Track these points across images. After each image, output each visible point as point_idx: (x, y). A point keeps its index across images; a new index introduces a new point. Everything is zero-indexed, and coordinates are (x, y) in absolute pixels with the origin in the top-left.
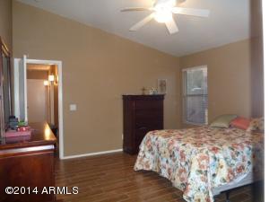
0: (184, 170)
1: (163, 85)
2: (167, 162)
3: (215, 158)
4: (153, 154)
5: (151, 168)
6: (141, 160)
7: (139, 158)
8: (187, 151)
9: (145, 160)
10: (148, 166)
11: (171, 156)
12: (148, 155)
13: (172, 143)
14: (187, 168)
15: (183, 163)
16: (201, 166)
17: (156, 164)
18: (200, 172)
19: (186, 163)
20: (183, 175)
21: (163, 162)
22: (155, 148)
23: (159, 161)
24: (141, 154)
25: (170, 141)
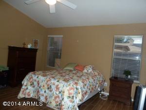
0: (58, 97)
1: (36, 43)
2: (45, 92)
3: (77, 89)
4: (34, 87)
5: (31, 96)
6: (23, 91)
7: (22, 90)
8: (61, 85)
9: (28, 91)
10: (29, 95)
11: (48, 88)
12: (30, 87)
13: (50, 80)
14: (60, 95)
15: (58, 93)
16: (70, 94)
17: (35, 93)
18: (69, 97)
19: (60, 92)
20: (57, 99)
21: (42, 92)
22: (35, 83)
23: (38, 92)
24: (23, 87)
25: (48, 79)
